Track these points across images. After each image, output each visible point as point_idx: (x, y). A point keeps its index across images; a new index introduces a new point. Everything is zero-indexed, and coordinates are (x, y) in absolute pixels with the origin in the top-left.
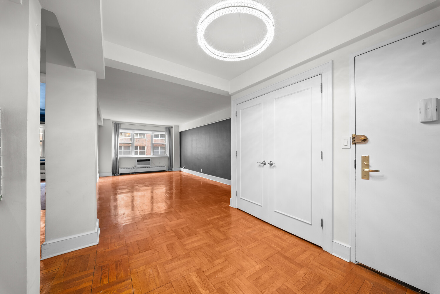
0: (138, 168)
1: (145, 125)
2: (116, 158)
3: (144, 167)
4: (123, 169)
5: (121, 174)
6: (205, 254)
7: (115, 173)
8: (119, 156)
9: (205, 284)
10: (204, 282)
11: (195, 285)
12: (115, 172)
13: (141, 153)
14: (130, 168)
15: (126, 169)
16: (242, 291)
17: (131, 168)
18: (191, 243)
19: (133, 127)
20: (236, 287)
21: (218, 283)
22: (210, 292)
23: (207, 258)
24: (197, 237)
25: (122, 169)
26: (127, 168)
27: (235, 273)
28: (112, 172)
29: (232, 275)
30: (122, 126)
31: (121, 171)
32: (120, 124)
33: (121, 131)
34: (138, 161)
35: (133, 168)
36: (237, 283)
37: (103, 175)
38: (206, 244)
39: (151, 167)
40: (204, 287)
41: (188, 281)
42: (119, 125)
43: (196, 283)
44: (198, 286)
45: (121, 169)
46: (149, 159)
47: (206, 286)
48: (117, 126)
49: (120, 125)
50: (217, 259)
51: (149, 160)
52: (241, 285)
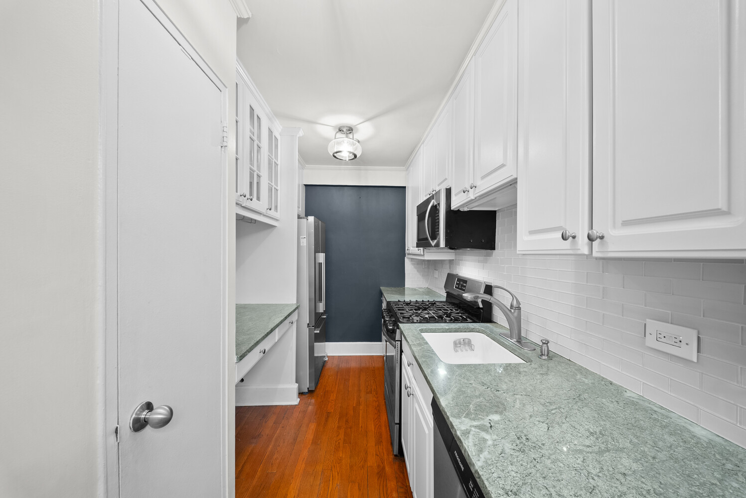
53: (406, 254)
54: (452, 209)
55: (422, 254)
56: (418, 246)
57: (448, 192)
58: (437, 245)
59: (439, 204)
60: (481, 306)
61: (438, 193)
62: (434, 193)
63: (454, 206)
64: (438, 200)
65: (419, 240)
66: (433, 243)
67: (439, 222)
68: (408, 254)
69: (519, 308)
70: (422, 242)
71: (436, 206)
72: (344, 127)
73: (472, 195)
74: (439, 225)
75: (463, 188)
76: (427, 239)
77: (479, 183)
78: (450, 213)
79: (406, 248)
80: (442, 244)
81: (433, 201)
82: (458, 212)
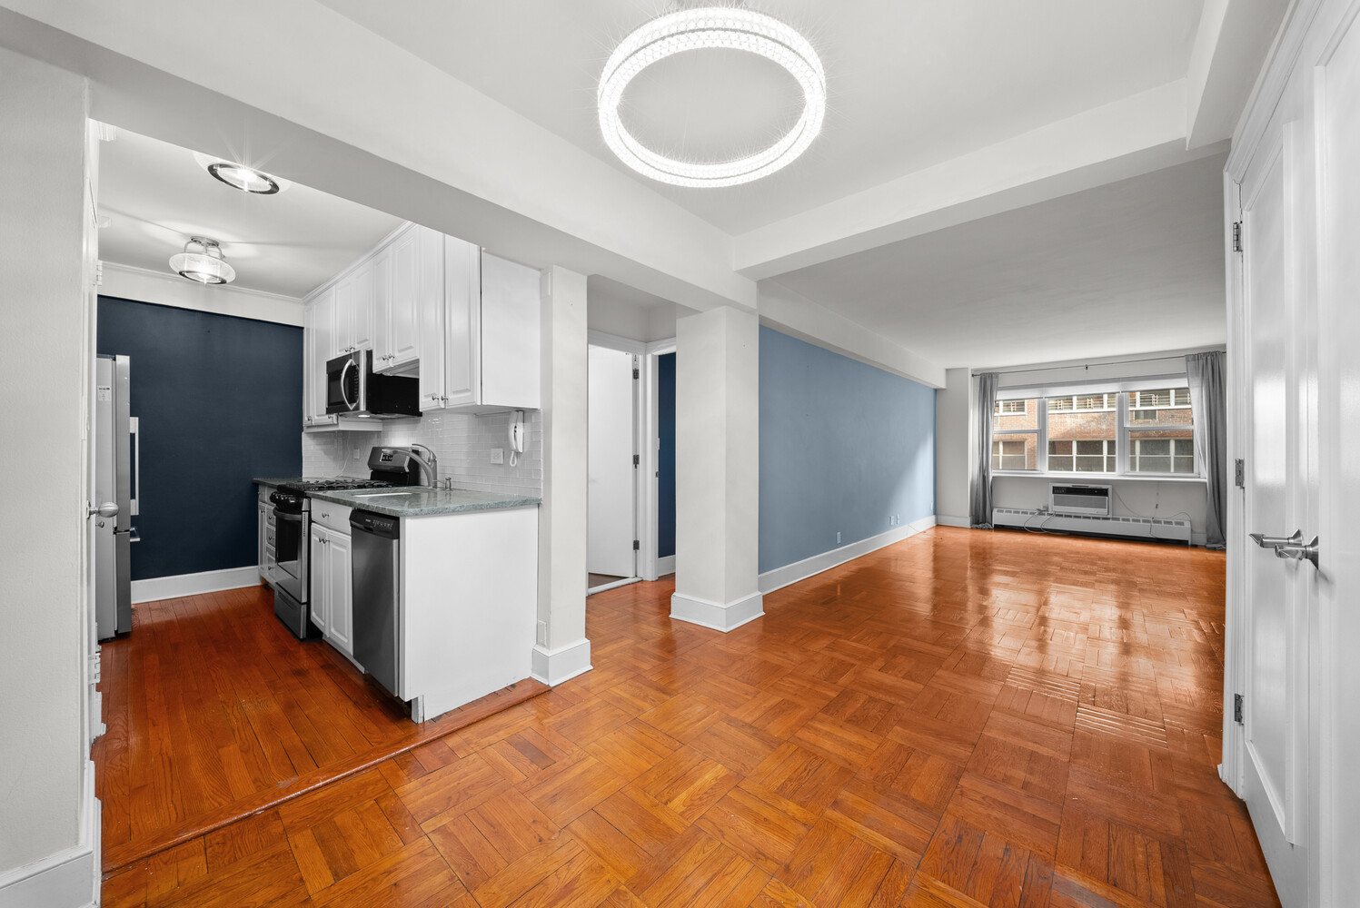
0: (1057, 515)
1: (1087, 365)
2: (984, 478)
3: (1082, 515)
4: (1007, 512)
5: (1000, 528)
6: (805, 774)
7: (981, 521)
8: (992, 473)
9: (700, 799)
10: (705, 796)
11: (692, 783)
12: (980, 519)
13: (1086, 465)
14: (1027, 513)
15: (1015, 512)
16: (707, 883)
17: (1031, 513)
18: (828, 734)
19: (1040, 377)
20: (716, 868)
21: (714, 824)
22: (682, 814)
23: (790, 779)
24: (865, 737)
25: (1002, 511)
26: (1018, 512)
27: (767, 858)
28: (971, 515)
29: (755, 850)
30: (1004, 381)
31: (998, 518)
32: (997, 375)
33: (1000, 396)
34: (1056, 490)
35: (1040, 514)
36: (733, 866)
37: (946, 520)
38: (850, 764)
39: (1113, 519)
40: (691, 800)
41: (696, 768)
42: (994, 380)
43: (697, 784)
44: (691, 789)
45: (998, 511)
46: (1104, 487)
47: (696, 803)
48: (987, 383)
49: (997, 377)
50: (802, 804)
51: (1104, 492)
52: (727, 878)
53: (305, 428)
54: (374, 372)
55: (335, 422)
56: (329, 411)
57: (369, 354)
58: (357, 408)
59: (358, 365)
60: (407, 470)
61: (357, 353)
62: (352, 351)
63: (376, 369)
64: (357, 359)
65: (330, 403)
66: (351, 407)
67: (358, 384)
68: (308, 427)
69: (435, 461)
70: (335, 406)
71: (355, 366)
72: (202, 238)
73: (391, 364)
74: (358, 387)
75: (382, 355)
76: (344, 402)
77: (397, 355)
78: (371, 376)
79: (305, 418)
80: (363, 407)
81: (350, 361)
82: (380, 376)
